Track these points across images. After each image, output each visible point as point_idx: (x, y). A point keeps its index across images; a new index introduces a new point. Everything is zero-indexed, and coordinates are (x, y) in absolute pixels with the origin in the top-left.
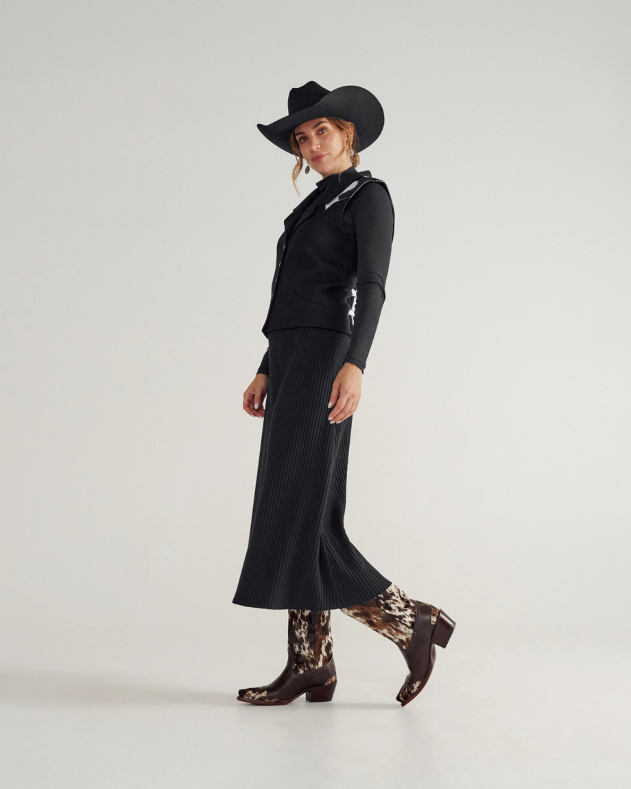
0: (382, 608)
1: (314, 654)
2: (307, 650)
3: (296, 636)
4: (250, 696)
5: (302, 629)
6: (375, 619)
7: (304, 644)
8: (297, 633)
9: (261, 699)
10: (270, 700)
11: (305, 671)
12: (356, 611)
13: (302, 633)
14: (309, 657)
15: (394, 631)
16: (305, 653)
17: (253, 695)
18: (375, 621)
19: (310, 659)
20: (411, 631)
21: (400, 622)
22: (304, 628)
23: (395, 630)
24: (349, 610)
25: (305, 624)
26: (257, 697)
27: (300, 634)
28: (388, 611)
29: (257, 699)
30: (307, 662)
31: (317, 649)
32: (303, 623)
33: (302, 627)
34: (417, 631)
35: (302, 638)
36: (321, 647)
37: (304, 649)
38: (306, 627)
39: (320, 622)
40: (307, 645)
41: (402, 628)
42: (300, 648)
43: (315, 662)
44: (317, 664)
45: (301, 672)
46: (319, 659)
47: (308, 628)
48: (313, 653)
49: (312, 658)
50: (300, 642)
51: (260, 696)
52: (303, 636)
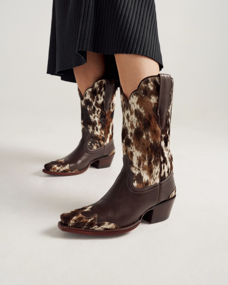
0: (163, 136)
1: (105, 134)
2: (99, 130)
3: (91, 119)
4: (56, 170)
5: (96, 114)
6: (147, 136)
7: (97, 126)
8: (92, 117)
9: (65, 171)
10: (72, 171)
11: (97, 147)
12: (142, 111)
13: (95, 118)
14: (101, 136)
15: (146, 163)
16: (97, 133)
17: (58, 168)
18: (144, 137)
19: (101, 138)
20: (158, 181)
21: (161, 163)
22: (97, 113)
23: (149, 163)
24: (137, 103)
25: (99, 111)
26: (62, 170)
27: (94, 117)
28: (163, 144)
29: (62, 172)
30: (99, 140)
31: (106, 130)
32: (97, 109)
33: (96, 112)
34: (160, 187)
35: (95, 121)
36: (109, 128)
37: (97, 130)
38: (99, 113)
39: (110, 109)
40: (99, 127)
41: (156, 169)
42: (93, 129)
43: (104, 140)
44: (106, 141)
45: (95, 148)
46: (107, 137)
47: (100, 114)
48: (103, 133)
49: (103, 137)
50: (94, 124)
51: (64, 169)
52: (97, 119)
